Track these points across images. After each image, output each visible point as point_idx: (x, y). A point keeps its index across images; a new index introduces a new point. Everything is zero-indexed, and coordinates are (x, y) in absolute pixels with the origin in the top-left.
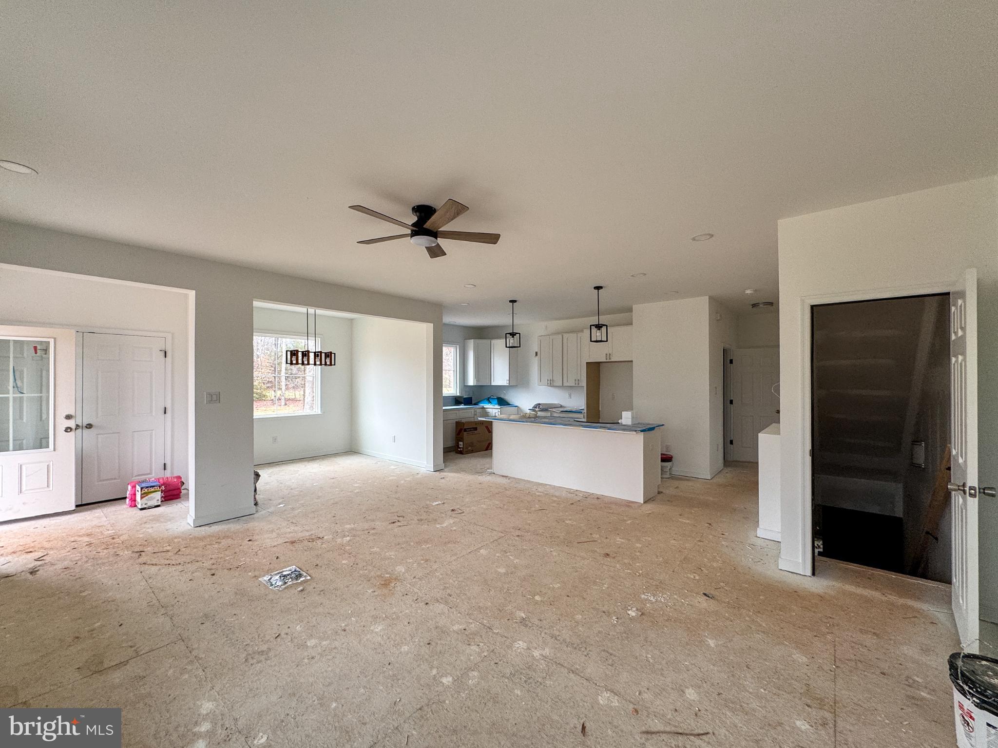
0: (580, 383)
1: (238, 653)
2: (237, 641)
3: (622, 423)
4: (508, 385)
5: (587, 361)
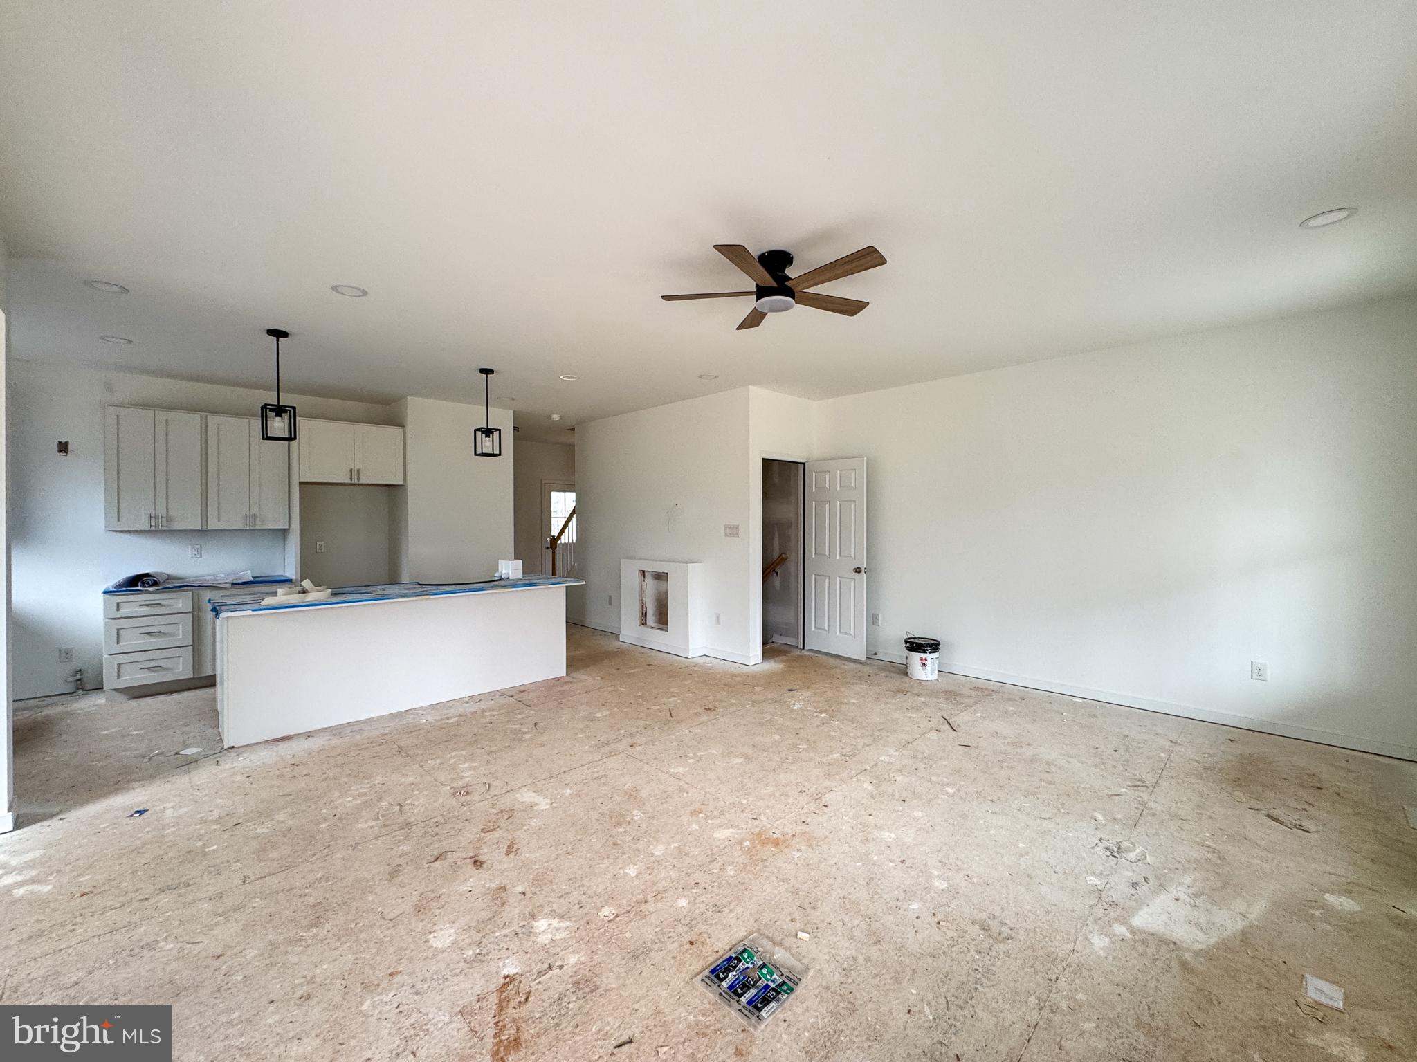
1: (1001, 956)
2: (977, 970)
3: (508, 578)
5: (302, 480)
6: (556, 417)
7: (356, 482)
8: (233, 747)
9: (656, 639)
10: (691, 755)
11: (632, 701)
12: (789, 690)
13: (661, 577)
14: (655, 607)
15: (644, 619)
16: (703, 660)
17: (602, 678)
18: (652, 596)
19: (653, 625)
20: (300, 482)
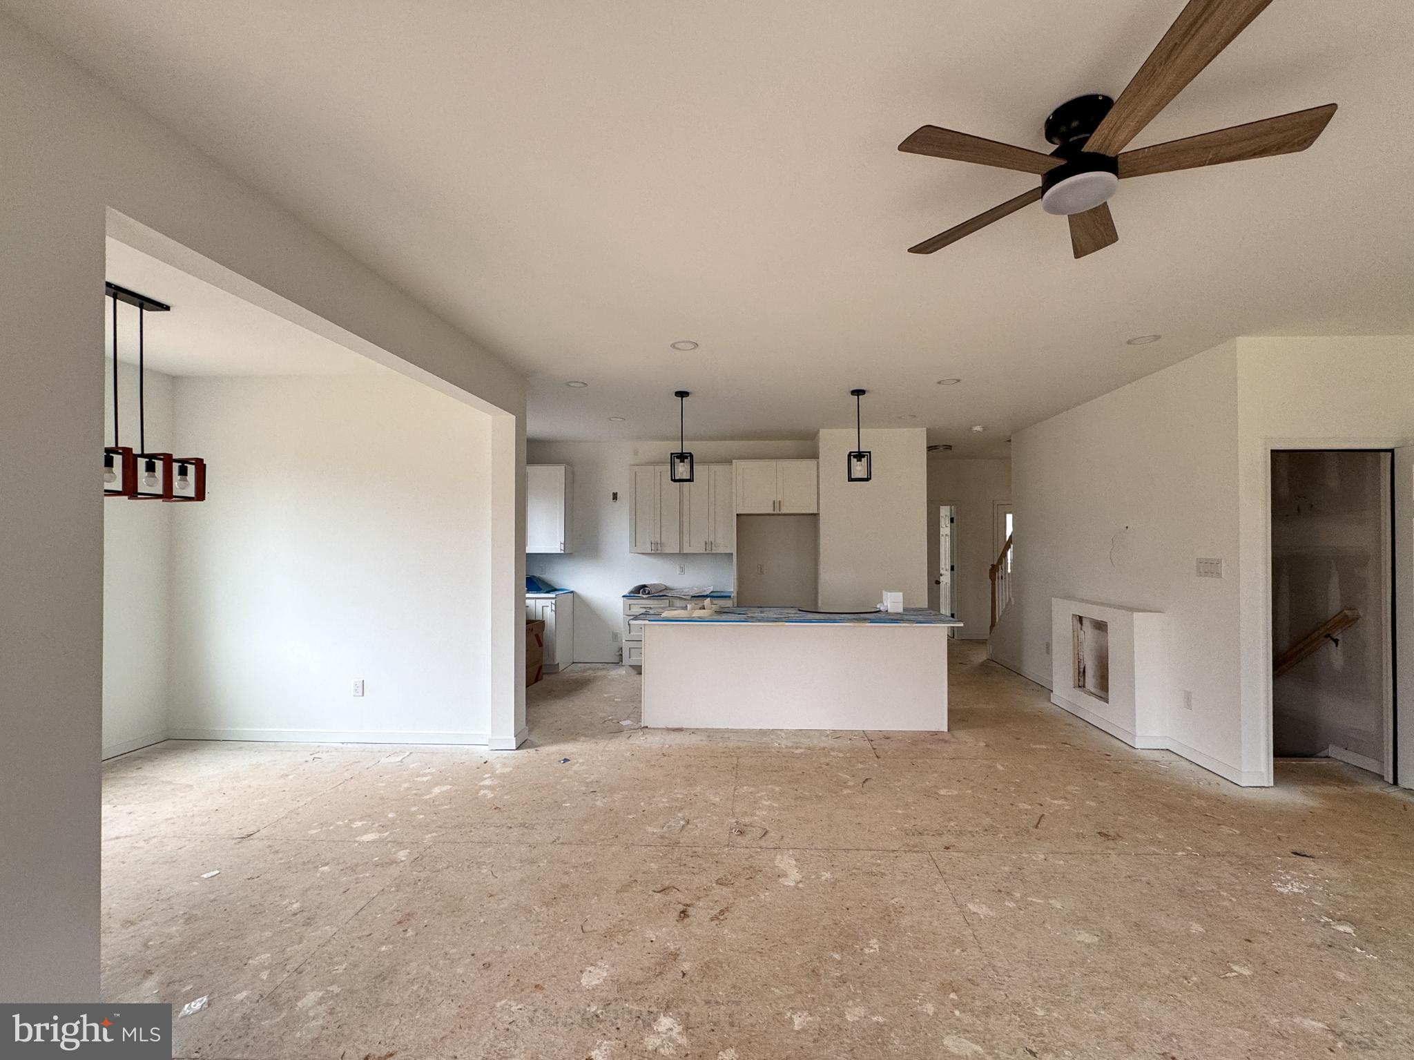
0: (714, 548)
3: (887, 611)
4: (562, 552)
5: (738, 513)
6: (978, 428)
7: (778, 512)
8: (647, 727)
9: (1092, 709)
10: (1018, 895)
11: (1000, 787)
12: (1296, 853)
13: (1101, 626)
14: (1096, 666)
15: (1082, 679)
16: (1157, 756)
17: (987, 746)
18: (1091, 650)
19: (1093, 690)
20: (737, 515)
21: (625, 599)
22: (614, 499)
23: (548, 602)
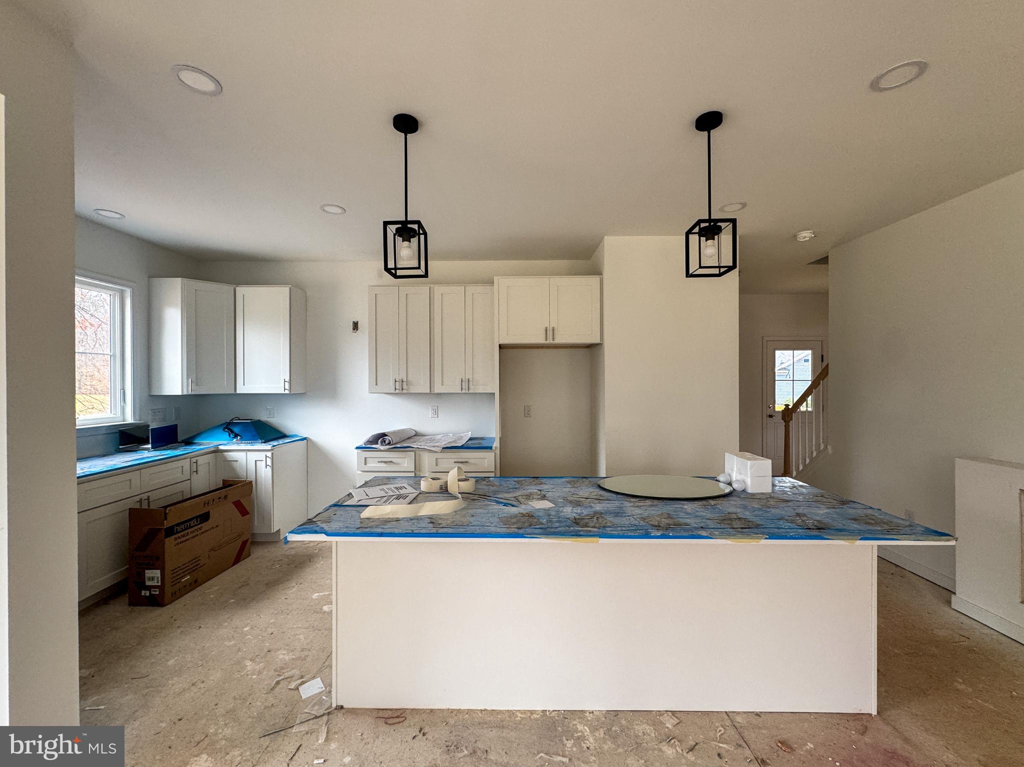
0: (471, 387)
3: (744, 491)
4: (287, 392)
5: (502, 342)
6: (805, 235)
7: (551, 342)
8: (341, 709)
20: (501, 347)
21: (359, 451)
22: (354, 329)
23: (262, 455)
